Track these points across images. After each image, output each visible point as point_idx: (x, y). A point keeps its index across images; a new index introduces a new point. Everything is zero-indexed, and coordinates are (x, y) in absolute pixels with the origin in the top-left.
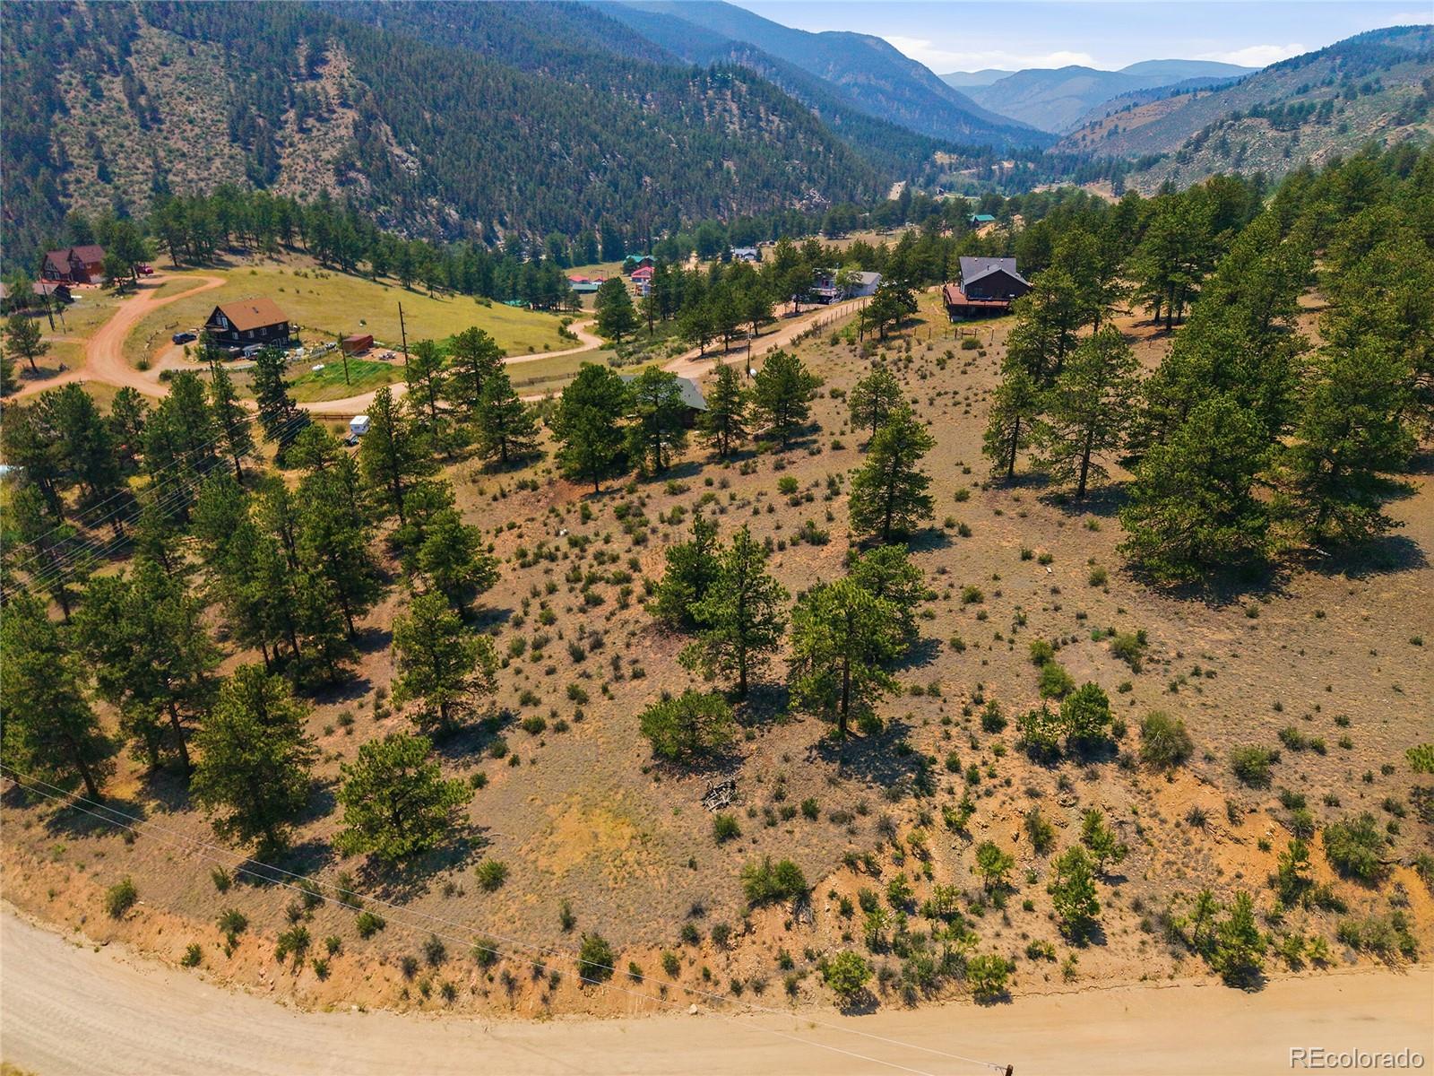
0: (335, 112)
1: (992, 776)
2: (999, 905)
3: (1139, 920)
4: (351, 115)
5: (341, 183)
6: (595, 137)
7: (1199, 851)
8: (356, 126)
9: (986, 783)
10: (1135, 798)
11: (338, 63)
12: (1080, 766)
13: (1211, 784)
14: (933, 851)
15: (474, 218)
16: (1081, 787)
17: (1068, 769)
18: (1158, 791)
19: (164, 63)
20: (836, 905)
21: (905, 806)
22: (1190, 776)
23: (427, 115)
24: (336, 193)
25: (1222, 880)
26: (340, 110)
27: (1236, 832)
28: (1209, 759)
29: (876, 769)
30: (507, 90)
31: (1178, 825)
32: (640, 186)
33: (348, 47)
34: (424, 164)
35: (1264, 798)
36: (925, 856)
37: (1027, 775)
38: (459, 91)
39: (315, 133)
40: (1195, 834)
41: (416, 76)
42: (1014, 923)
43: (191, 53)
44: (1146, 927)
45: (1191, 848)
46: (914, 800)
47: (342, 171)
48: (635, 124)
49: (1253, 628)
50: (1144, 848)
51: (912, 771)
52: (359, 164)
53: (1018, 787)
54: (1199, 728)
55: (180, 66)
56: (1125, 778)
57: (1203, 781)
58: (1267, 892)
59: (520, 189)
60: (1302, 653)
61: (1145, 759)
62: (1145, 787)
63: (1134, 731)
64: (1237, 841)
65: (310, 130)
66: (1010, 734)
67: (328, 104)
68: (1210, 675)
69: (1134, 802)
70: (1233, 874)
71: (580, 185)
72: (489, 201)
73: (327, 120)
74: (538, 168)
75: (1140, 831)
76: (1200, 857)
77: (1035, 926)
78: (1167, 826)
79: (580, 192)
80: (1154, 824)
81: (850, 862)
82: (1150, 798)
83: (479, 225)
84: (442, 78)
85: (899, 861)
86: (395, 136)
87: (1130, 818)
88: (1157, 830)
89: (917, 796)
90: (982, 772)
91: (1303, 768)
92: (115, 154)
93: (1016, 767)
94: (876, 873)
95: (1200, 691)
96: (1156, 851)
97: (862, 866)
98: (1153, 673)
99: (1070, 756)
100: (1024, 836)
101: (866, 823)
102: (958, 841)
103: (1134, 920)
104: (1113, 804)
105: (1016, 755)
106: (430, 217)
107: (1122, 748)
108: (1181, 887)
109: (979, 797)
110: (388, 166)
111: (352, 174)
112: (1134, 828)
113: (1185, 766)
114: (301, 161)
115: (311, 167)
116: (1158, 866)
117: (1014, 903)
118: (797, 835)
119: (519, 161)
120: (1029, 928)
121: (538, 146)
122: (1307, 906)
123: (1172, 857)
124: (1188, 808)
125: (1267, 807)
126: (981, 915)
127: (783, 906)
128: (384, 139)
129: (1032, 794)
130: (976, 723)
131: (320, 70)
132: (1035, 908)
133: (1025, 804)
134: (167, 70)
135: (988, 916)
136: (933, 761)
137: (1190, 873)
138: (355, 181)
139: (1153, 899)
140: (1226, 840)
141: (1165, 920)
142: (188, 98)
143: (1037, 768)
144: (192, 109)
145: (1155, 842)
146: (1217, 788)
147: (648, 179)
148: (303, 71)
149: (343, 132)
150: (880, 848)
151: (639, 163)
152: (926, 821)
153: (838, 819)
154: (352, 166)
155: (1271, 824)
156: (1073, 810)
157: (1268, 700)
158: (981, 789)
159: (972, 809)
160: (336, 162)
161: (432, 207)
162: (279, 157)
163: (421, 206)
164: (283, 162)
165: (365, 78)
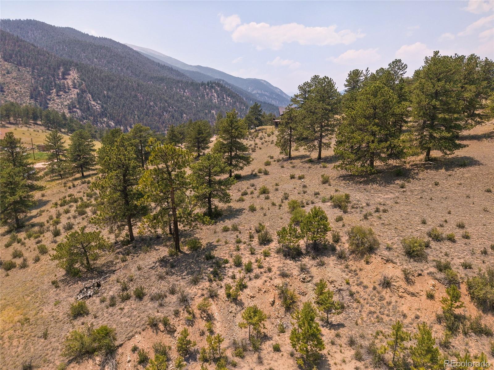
0: (71, 90)
1: (260, 267)
2: (257, 349)
3: (353, 352)
4: (76, 91)
5: (70, 112)
6: (166, 101)
7: (389, 303)
8: (78, 94)
9: (257, 271)
10: (347, 275)
11: (74, 75)
12: (314, 258)
13: (392, 262)
14: (216, 315)
15: (120, 125)
16: (314, 271)
17: (307, 261)
18: (361, 270)
19: (8, 73)
20: (136, 357)
21: (201, 287)
22: (379, 259)
23: (105, 92)
24: (68, 115)
25: (406, 321)
26: (73, 89)
27: (411, 289)
28: (389, 249)
29: (191, 268)
30: (135, 85)
31: (375, 288)
32: (182, 117)
33: (78, 70)
34: (102, 107)
35: (426, 267)
36: (210, 318)
37: (281, 265)
38: (118, 86)
39: (63, 96)
40: (386, 293)
41: (102, 80)
42: (265, 362)
43: (19, 70)
44: (358, 357)
45: (384, 302)
46: (208, 284)
47: (71, 108)
48: (181, 98)
49: (404, 191)
50: (355, 305)
51: (212, 267)
52: (78, 106)
53: (275, 272)
54: (381, 234)
55: (14, 74)
56: (341, 264)
57: (387, 261)
58: (437, 327)
59: (138, 117)
60: (431, 199)
61: (353, 252)
62: (353, 268)
63: (345, 239)
64: (413, 295)
65: (61, 95)
66: (274, 245)
67: (68, 87)
68: (385, 211)
69: (347, 277)
70: (413, 317)
71: (160, 116)
72: (126, 120)
73: (68, 92)
74: (145, 110)
75: (352, 295)
76: (391, 307)
77: (280, 362)
78: (368, 290)
79: (160, 118)
80: (360, 289)
81: (154, 325)
82: (357, 274)
83: (122, 128)
84: (112, 81)
85: (191, 322)
86: (92, 98)
87: (345, 287)
88: (362, 293)
89: (210, 281)
90: (255, 266)
91: (445, 250)
93: (276, 261)
94: (171, 332)
95: (380, 218)
96: (362, 306)
97: (161, 327)
98: (354, 213)
99: (308, 253)
100: (278, 302)
101: (173, 299)
102: (234, 307)
103: (350, 353)
104: (334, 279)
105: (276, 255)
106: (103, 124)
107: (338, 248)
108: (380, 327)
109: (250, 279)
110: (89, 107)
111: (75, 109)
112: (348, 293)
113: (376, 254)
114: (56, 105)
115: (59, 107)
116: (364, 315)
117: (267, 347)
118: (126, 311)
119: (138, 108)
120: (276, 364)
121: (146, 104)
122: (466, 334)
123: (373, 309)
124: (380, 277)
125: (428, 271)
126: (242, 357)
127: (94, 360)
128: (88, 99)
129: (284, 275)
130: (255, 241)
131: (67, 77)
132: (282, 349)
133: (279, 281)
134: (9, 75)
135: (248, 358)
136: (227, 262)
137: (386, 319)
138: (76, 112)
139: (362, 337)
140: (405, 295)
141: (371, 351)
142: (16, 84)
143: (288, 261)
144: (17, 88)
145: (362, 301)
146: (396, 263)
147: (185, 115)
148: (61, 77)
149: (73, 96)
150: (177, 313)
151: (182, 110)
152: (213, 295)
153: (156, 298)
154: (75, 107)
155: (433, 282)
156: (310, 285)
157: (418, 219)
158: (252, 275)
159: (245, 287)
160: (69, 105)
161: (105, 121)
162: (48, 104)
163: (100, 121)
164: (49, 105)
165: (83, 80)
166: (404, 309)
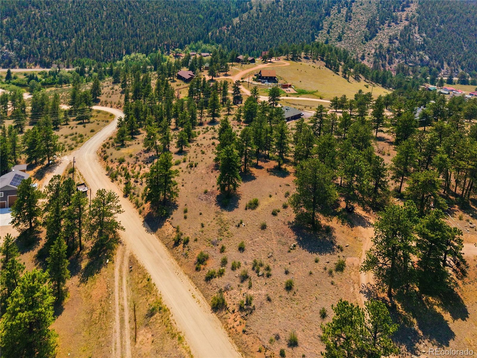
0: (402, 22)
4: (407, 23)
5: (389, 43)
8: (406, 26)
11: (413, 7)
19: (361, 5)
24: (386, 45)
26: (404, 21)
33: (420, 3)
39: (392, 27)
43: (370, 2)
47: (392, 39)
52: (399, 38)
55: (365, 6)
67: (401, 19)
73: (398, 24)
83: (437, 63)
86: (419, 30)
92: (334, 27)
106: (417, 57)
110: (410, 39)
111: (395, 41)
114: (382, 35)
115: (384, 37)
128: (414, 31)
131: (405, 9)
134: (361, 7)
138: (394, 43)
142: (362, 14)
144: (361, 17)
148: (400, 9)
149: (401, 28)
161: (420, 54)
162: (377, 32)
163: (415, 53)
164: (377, 34)
165: (418, 12)
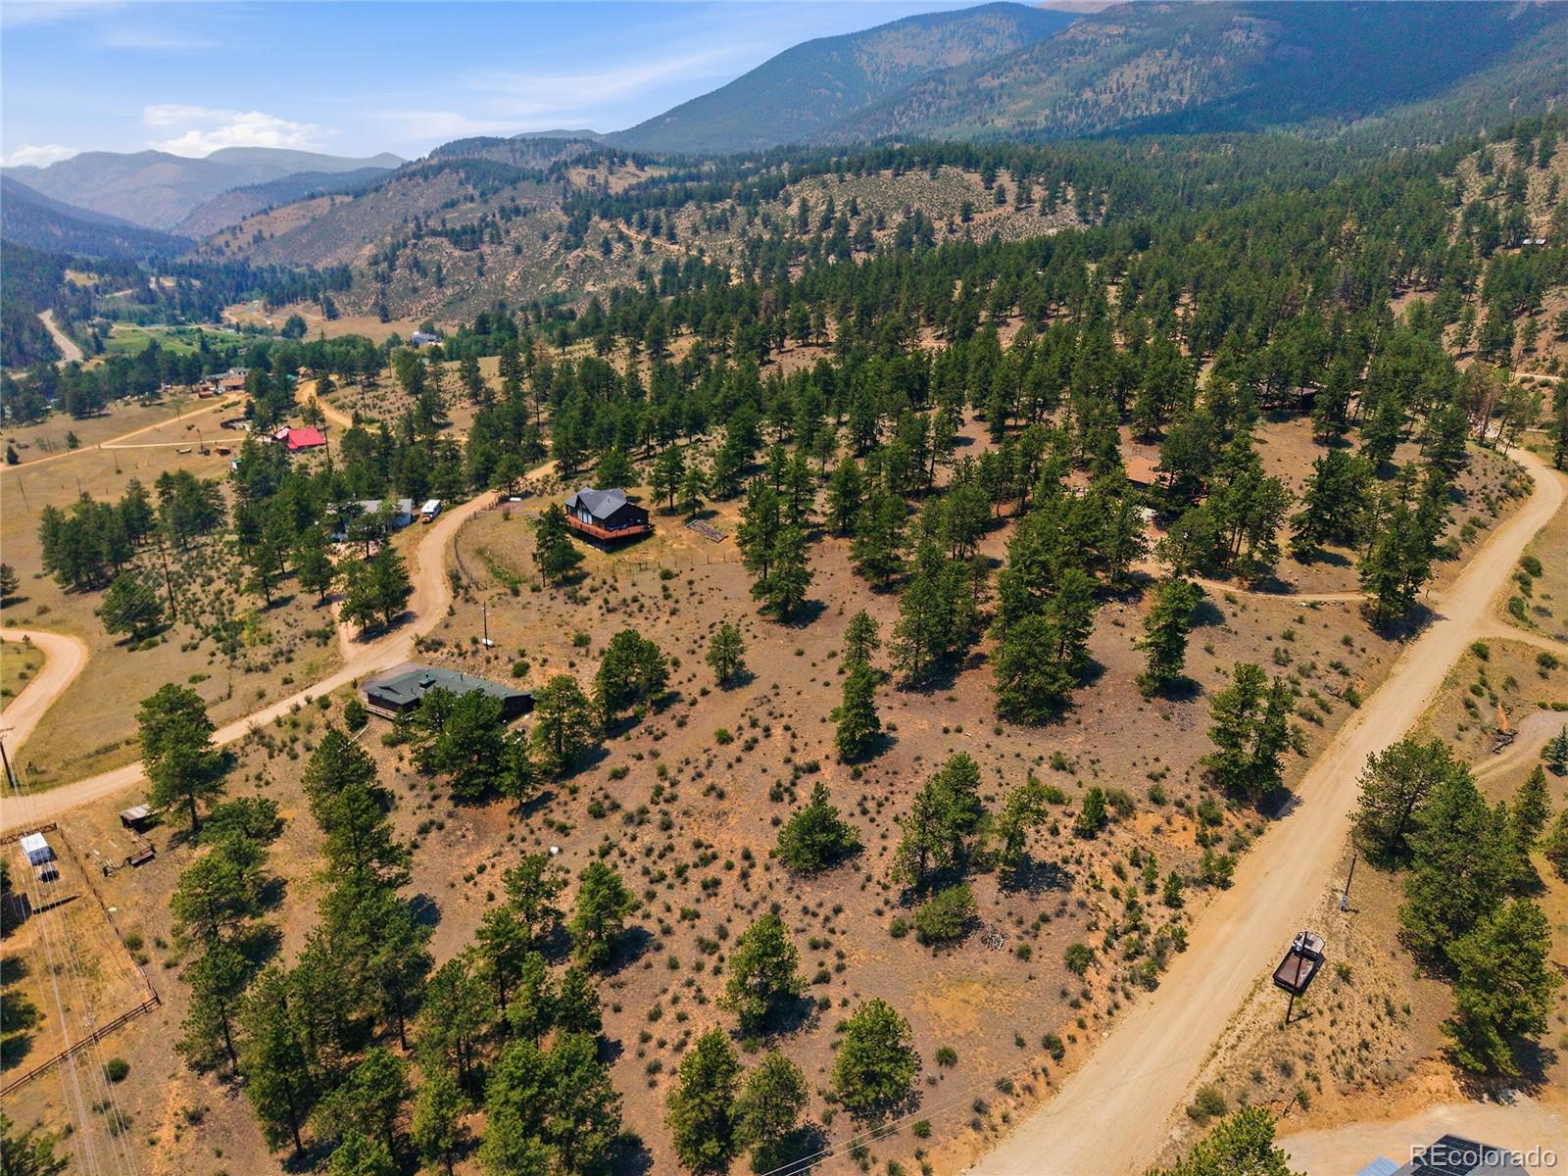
1: (1082, 856)
2: (1140, 911)
7: (1167, 844)
9: (1084, 860)
10: (1130, 834)
12: (1103, 831)
13: (1150, 812)
16: (1112, 841)
17: (1101, 835)
18: (1135, 826)
20: (1101, 951)
21: (1075, 890)
22: (1140, 813)
27: (1173, 828)
28: (1141, 801)
29: (1042, 881)
31: (1152, 837)
35: (1170, 808)
37: (1092, 848)
40: (1160, 837)
42: (1153, 914)
45: (1164, 844)
46: (1074, 886)
49: (1085, 729)
51: (1056, 873)
53: (1097, 856)
54: (1122, 788)
56: (1120, 827)
57: (1146, 812)
58: (1198, 847)
60: (1113, 733)
62: (1129, 827)
64: (1175, 832)
68: (1098, 761)
69: (1131, 836)
70: (1184, 847)
75: (1143, 848)
76: (1169, 846)
77: (1160, 910)
78: (1149, 840)
80: (1145, 842)
81: (1088, 929)
82: (1135, 831)
87: (1135, 844)
89: (1073, 883)
90: (1077, 856)
91: (1167, 787)
93: (1083, 846)
94: (1097, 928)
95: (1103, 771)
97: (1092, 928)
98: (1080, 771)
99: (1096, 829)
101: (1071, 908)
104: (1126, 841)
105: (1079, 841)
107: (1109, 815)
109: (1089, 869)
112: (1140, 848)
113: (1135, 810)
117: (1143, 907)
118: (1053, 933)
120: (1159, 912)
122: (1213, 845)
124: (1150, 828)
125: (1173, 811)
126: (1141, 919)
127: (1090, 966)
129: (1104, 854)
130: (1047, 835)
132: (1151, 903)
133: (1105, 861)
135: (1143, 918)
136: (1056, 863)
140: (1172, 834)
143: (1092, 842)
146: (1153, 812)
152: (1087, 892)
153: (1060, 914)
155: (1180, 818)
156: (1119, 853)
157: (1127, 762)
158: (1086, 864)
159: (1093, 876)
166: (1176, 844)
